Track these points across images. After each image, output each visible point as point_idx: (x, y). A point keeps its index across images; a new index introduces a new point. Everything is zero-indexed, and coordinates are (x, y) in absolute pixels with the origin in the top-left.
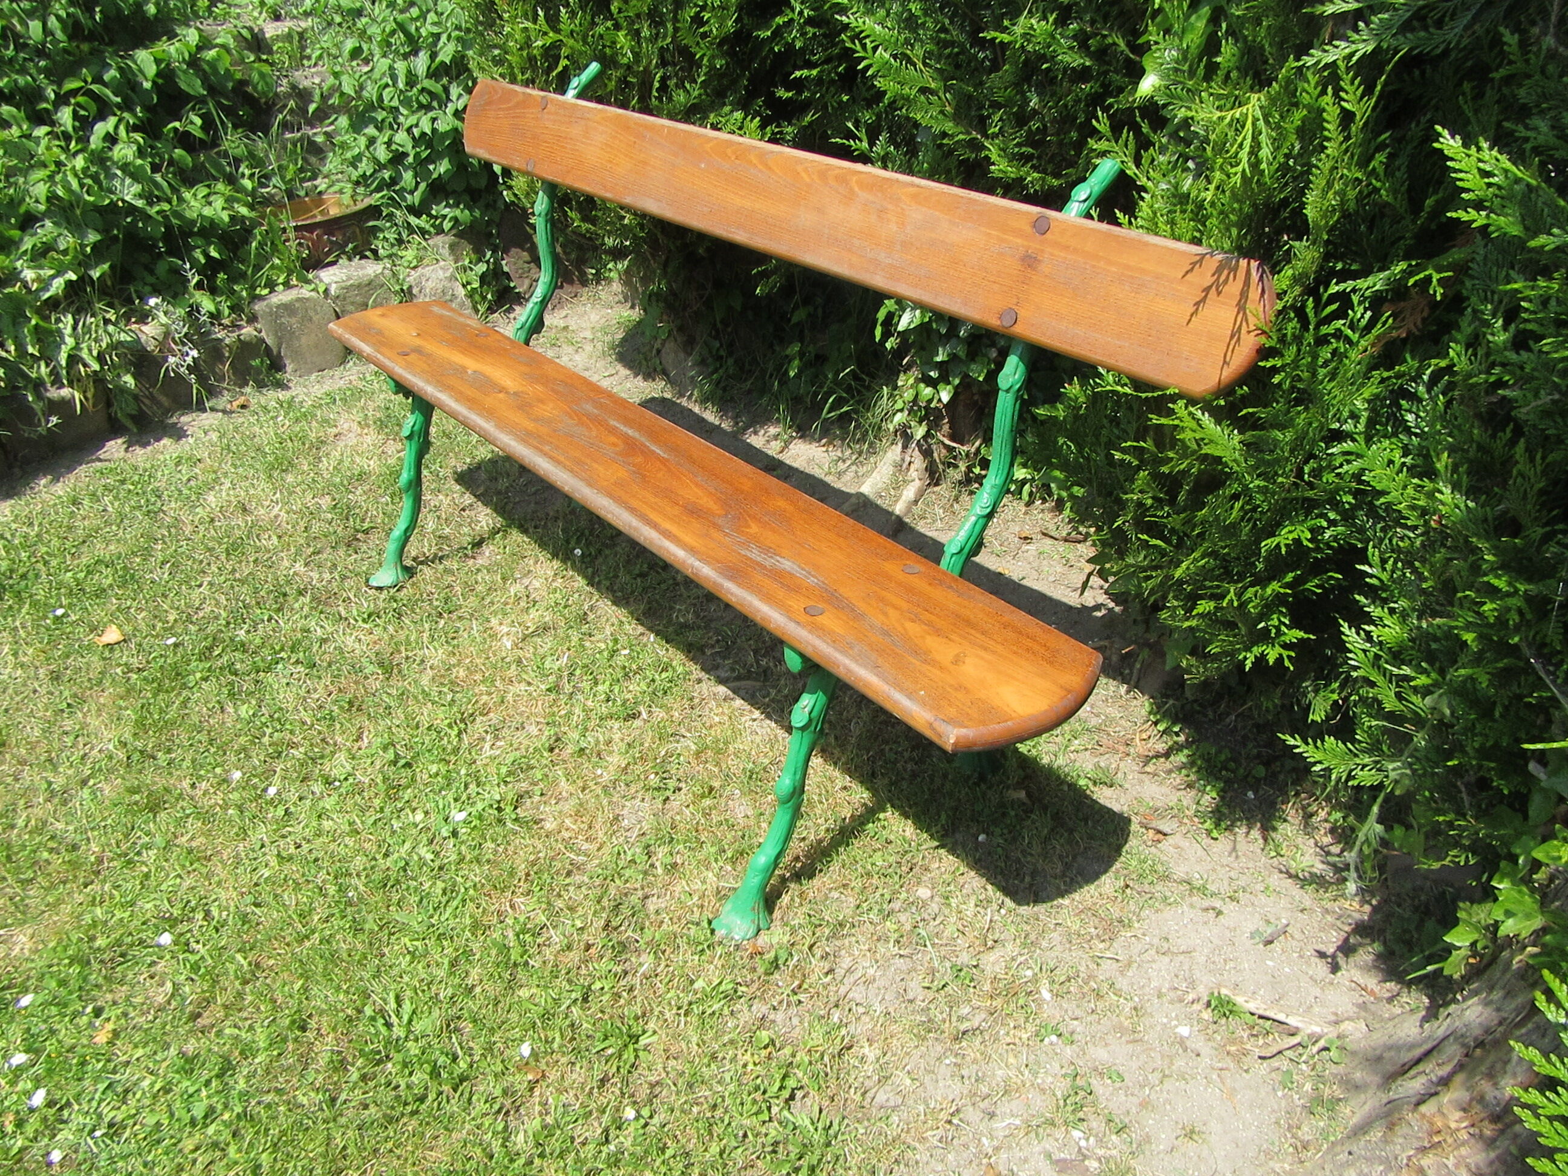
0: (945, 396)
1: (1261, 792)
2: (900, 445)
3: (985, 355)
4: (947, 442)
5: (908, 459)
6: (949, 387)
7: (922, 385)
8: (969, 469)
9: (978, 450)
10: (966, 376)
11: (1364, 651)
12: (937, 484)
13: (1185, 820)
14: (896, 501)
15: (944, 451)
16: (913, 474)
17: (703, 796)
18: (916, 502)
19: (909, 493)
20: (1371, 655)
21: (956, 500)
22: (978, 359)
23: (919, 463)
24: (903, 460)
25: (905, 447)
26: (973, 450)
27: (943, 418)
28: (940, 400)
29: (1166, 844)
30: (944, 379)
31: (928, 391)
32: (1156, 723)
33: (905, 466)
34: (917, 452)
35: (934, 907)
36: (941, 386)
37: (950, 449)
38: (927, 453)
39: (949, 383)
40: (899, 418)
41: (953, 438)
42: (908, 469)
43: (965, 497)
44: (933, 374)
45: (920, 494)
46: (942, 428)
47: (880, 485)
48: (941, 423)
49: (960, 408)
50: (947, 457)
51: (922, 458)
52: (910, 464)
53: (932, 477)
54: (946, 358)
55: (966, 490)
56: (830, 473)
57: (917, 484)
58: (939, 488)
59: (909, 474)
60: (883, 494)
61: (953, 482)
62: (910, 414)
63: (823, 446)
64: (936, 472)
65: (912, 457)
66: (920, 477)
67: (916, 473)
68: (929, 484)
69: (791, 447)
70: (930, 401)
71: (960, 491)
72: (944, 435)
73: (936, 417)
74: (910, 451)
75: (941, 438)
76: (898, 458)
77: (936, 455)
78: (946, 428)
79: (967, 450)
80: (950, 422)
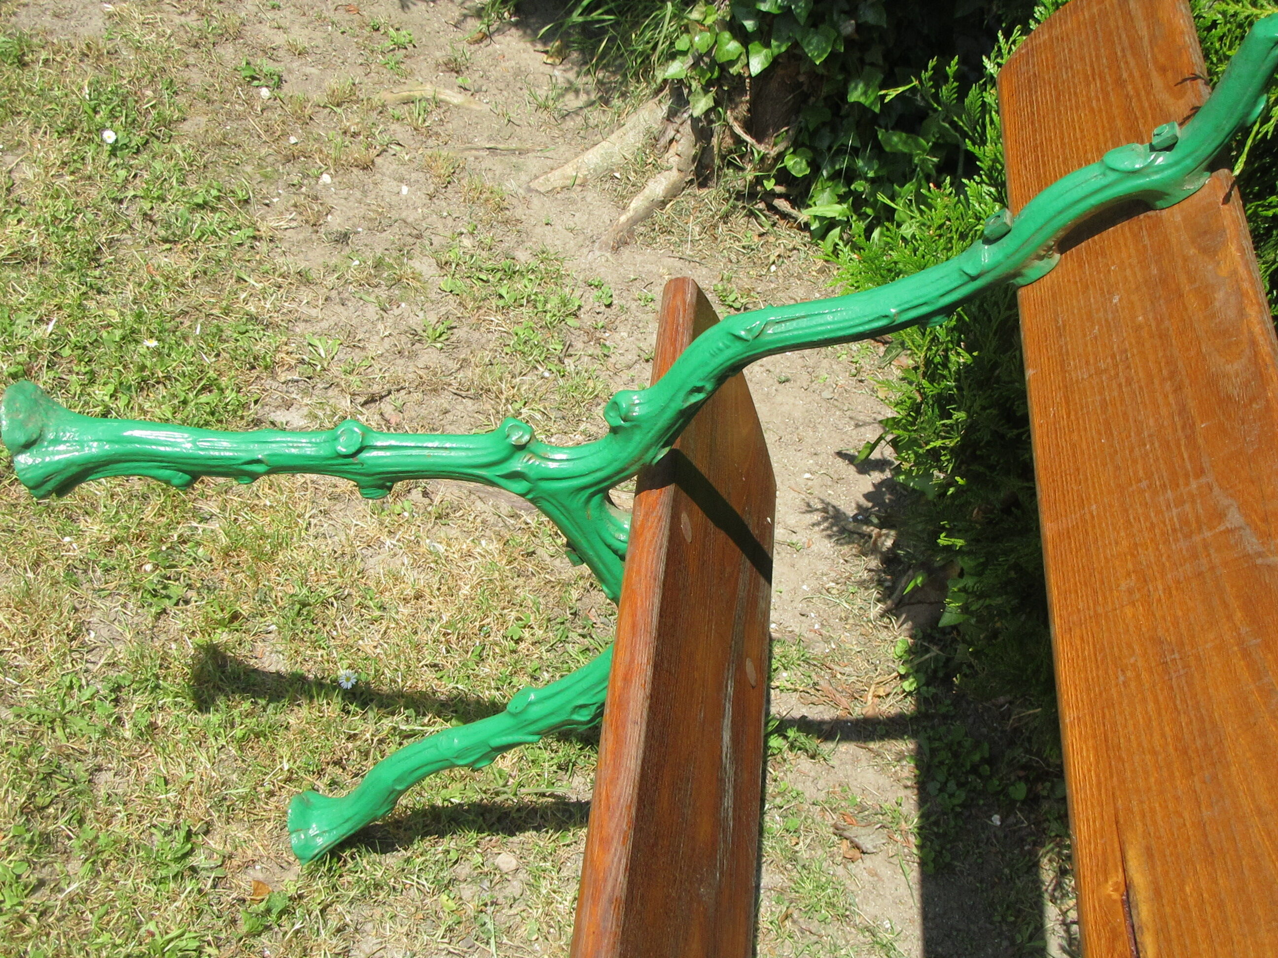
0: (757, 64)
1: (1011, 820)
2: (665, 108)
3: (835, 26)
4: (738, 130)
5: (670, 133)
6: (766, 52)
7: (727, 35)
8: (758, 181)
9: (780, 156)
10: (796, 45)
12: (703, 185)
13: (898, 837)
14: (634, 194)
15: (729, 141)
16: (672, 158)
17: (220, 623)
18: (663, 204)
19: (657, 186)
21: (725, 218)
22: (822, 27)
23: (686, 144)
24: (663, 132)
25: (671, 115)
26: (773, 153)
27: (743, 92)
28: (747, 66)
29: (859, 868)
30: (763, 36)
31: (732, 46)
32: (903, 677)
33: (663, 141)
34: (687, 128)
35: (515, 888)
36: (754, 46)
37: (738, 141)
39: (767, 45)
40: (676, 69)
41: (748, 126)
42: (667, 149)
43: (739, 219)
44: (749, 25)
45: (674, 193)
46: (736, 107)
47: (617, 159)
48: (737, 100)
49: (774, 85)
50: (731, 152)
51: (693, 138)
52: (671, 141)
53: (698, 172)
54: (775, 11)
55: (744, 208)
56: (546, 108)
57: (673, 176)
58: (704, 192)
59: (666, 156)
60: (617, 175)
61: (728, 191)
62: (695, 66)
63: (546, 52)
64: (707, 167)
65: (678, 131)
66: (681, 167)
67: (677, 158)
68: (691, 182)
69: (496, 38)
70: (732, 63)
71: (734, 207)
72: (736, 119)
73: (733, 89)
74: (677, 121)
75: (731, 121)
76: (656, 126)
77: (716, 141)
78: (743, 109)
79: (764, 151)
80: (752, 102)
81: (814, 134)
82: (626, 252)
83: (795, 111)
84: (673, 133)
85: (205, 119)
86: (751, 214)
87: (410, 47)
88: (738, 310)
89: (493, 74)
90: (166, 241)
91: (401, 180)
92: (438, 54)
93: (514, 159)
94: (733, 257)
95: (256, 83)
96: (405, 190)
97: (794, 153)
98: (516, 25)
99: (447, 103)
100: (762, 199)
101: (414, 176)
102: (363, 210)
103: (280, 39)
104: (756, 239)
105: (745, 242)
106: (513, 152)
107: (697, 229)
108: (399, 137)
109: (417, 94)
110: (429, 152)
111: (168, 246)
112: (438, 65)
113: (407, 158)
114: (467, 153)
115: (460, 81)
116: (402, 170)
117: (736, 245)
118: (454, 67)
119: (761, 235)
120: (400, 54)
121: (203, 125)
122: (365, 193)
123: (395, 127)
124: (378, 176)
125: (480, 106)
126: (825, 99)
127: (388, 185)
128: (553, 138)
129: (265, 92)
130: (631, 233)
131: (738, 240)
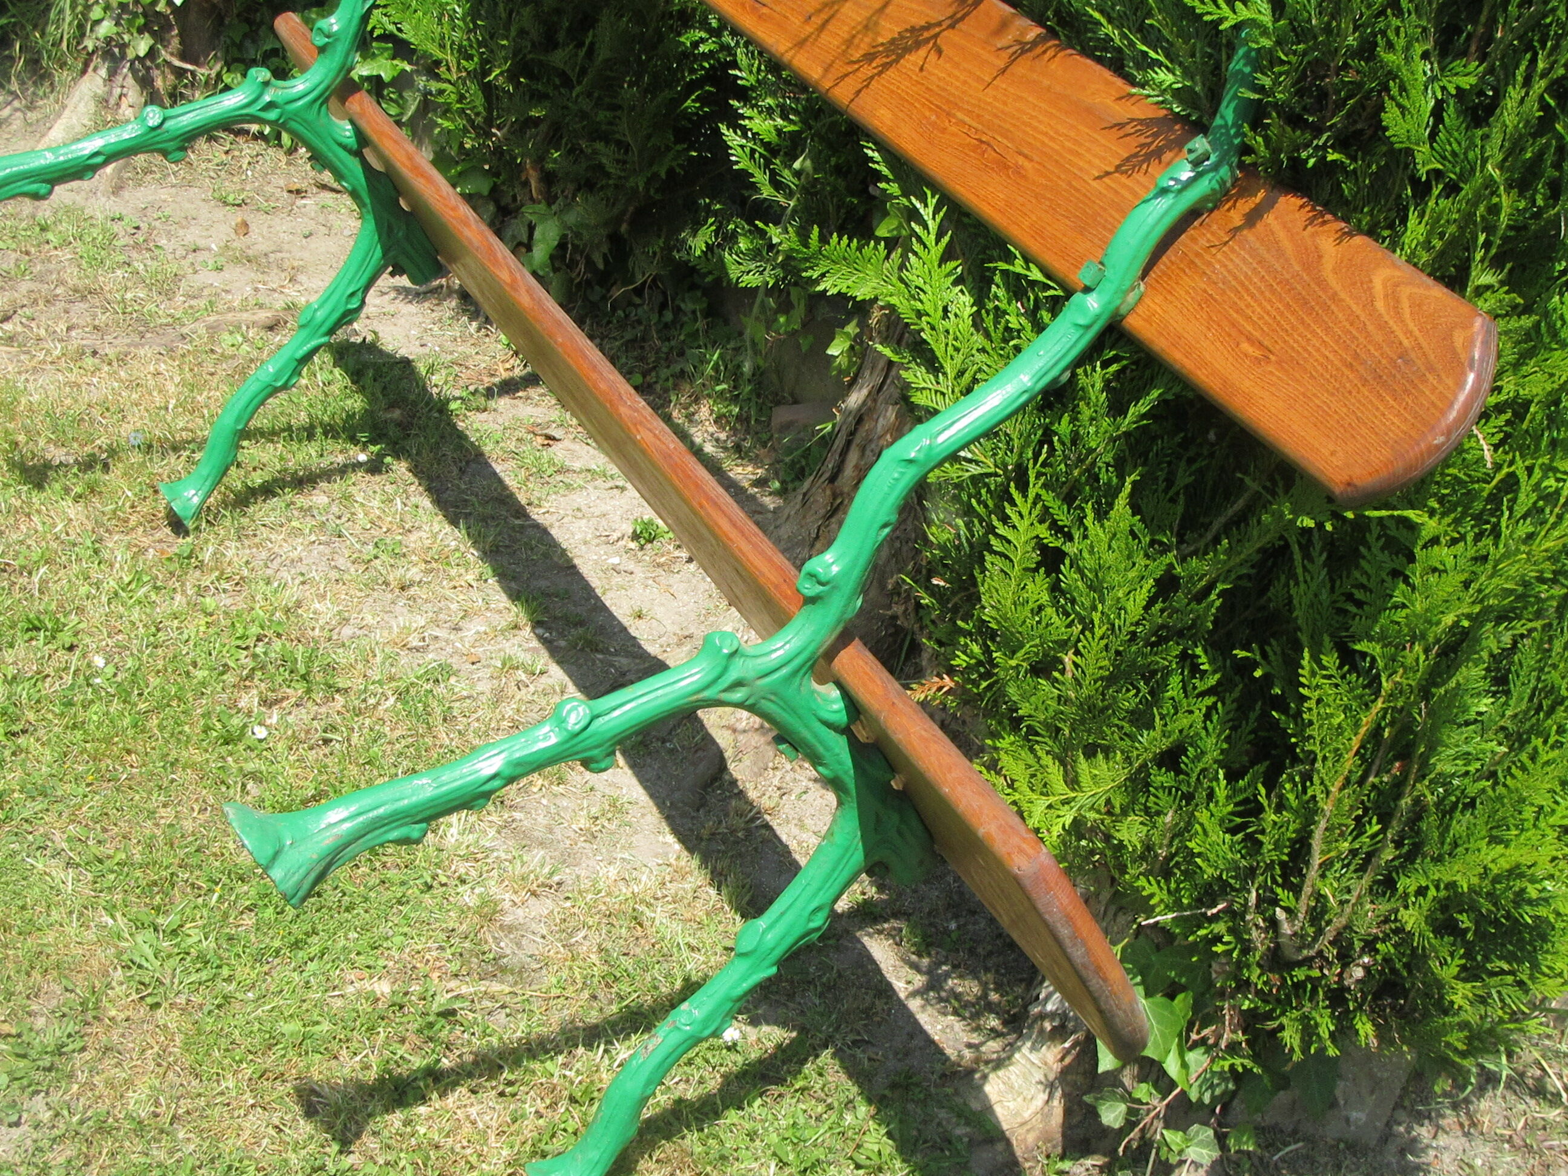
2: (103, 72)
4: (177, 63)
5: (117, 91)
9: (219, 76)
11: (742, 147)
15: (171, 77)
16: (126, 110)
20: (747, 150)
21: (191, 147)
23: (134, 94)
24: (110, 93)
25: (112, 73)
26: (213, 73)
27: (170, 28)
29: (557, 447)
33: (112, 101)
34: (130, 81)
37: (180, 73)
38: (145, 81)
40: (106, 28)
41: (183, 57)
42: (118, 105)
43: (202, 144)
46: (169, 43)
47: (79, 128)
48: (167, 36)
49: (193, 17)
51: (138, 88)
52: (120, 97)
59: (121, 111)
62: (117, 24)
65: (123, 87)
67: (130, 110)
72: (172, 54)
73: (161, 28)
74: (119, 79)
75: (169, 58)
76: (101, 90)
77: (159, 83)
78: (175, 42)
79: (207, 73)
80: (180, 35)
81: (240, 47)
82: (126, 194)
83: (216, 34)
84: (119, 90)
86: (211, 137)
88: (239, 205)
94: (212, 174)
97: (228, 71)
104: (224, 157)
105: (216, 161)
119: (227, 152)
126: (238, 15)
130: (120, 178)
131: (209, 161)
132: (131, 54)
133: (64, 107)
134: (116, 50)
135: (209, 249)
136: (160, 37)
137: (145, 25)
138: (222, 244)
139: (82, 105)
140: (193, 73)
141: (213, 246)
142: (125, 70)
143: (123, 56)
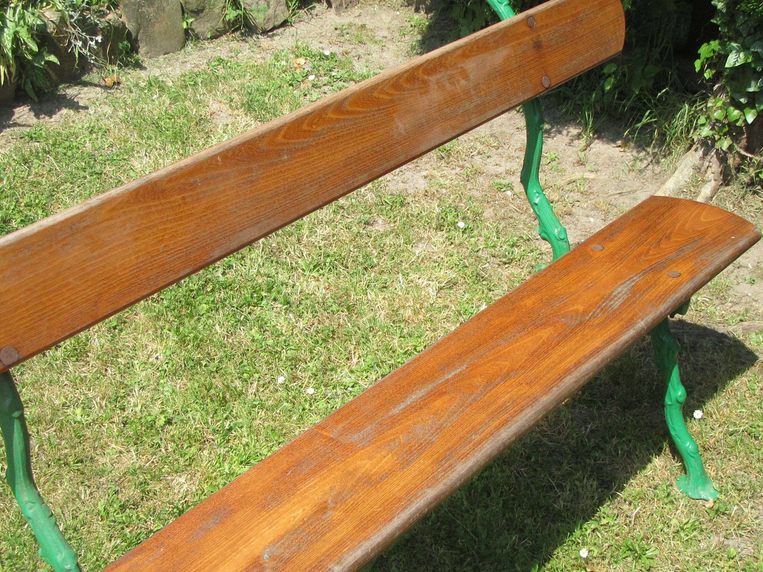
0: (750, 119)
2: (700, 152)
4: (743, 153)
5: (706, 164)
6: (754, 111)
7: (732, 108)
8: (757, 175)
12: (728, 185)
14: (697, 196)
15: (738, 159)
16: (710, 175)
18: (712, 198)
19: (706, 191)
21: (743, 198)
23: (715, 167)
24: (703, 165)
25: (705, 154)
27: (743, 134)
28: (745, 121)
30: (751, 104)
31: (735, 113)
33: (703, 169)
34: (715, 159)
36: (746, 110)
37: (743, 158)
38: (722, 159)
39: (753, 107)
40: (706, 131)
41: (747, 149)
42: (706, 172)
43: (749, 196)
44: (743, 100)
45: (715, 191)
46: (740, 142)
47: (683, 183)
48: (739, 138)
49: (756, 127)
50: (740, 165)
51: (718, 163)
52: (708, 168)
53: (724, 180)
54: (756, 90)
55: (750, 191)
56: (633, 170)
57: (713, 183)
58: (728, 188)
59: (707, 175)
60: (685, 190)
61: (742, 184)
62: (713, 129)
63: (619, 146)
64: (728, 176)
65: (710, 162)
66: (716, 178)
67: (712, 175)
68: (722, 184)
69: (592, 146)
70: (737, 121)
71: (746, 192)
72: (741, 148)
73: (737, 133)
74: (709, 158)
75: (738, 149)
76: (698, 162)
77: (730, 161)
78: (744, 142)
79: (759, 159)
80: (747, 138)
84: (708, 164)
85: (491, 210)
86: (755, 193)
87: (557, 159)
89: (600, 161)
90: (505, 263)
91: (588, 216)
92: (570, 159)
93: (632, 196)
94: (752, 214)
95: (502, 190)
96: (592, 220)
98: (598, 138)
99: (588, 179)
100: (758, 185)
101: (592, 213)
102: (579, 233)
103: (500, 170)
105: (756, 207)
106: (630, 192)
107: (732, 206)
108: (576, 198)
109: (573, 178)
110: (593, 202)
111: (507, 266)
112: (574, 163)
113: (585, 206)
114: (610, 198)
115: (588, 168)
116: (586, 212)
117: (752, 209)
118: (581, 163)
119: (762, 202)
120: (554, 163)
121: (492, 213)
122: (576, 225)
123: (572, 194)
124: (577, 217)
125: (603, 176)
127: (583, 219)
128: (643, 183)
129: (509, 193)
131: (752, 206)
132: (717, 145)
133: (676, 169)
134: (709, 142)
135: (747, 267)
136: (736, 139)
137: (728, 131)
138: (755, 264)
139: (686, 169)
140: (751, 159)
141: (750, 265)
142: (713, 153)
143: (713, 146)
